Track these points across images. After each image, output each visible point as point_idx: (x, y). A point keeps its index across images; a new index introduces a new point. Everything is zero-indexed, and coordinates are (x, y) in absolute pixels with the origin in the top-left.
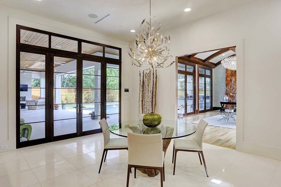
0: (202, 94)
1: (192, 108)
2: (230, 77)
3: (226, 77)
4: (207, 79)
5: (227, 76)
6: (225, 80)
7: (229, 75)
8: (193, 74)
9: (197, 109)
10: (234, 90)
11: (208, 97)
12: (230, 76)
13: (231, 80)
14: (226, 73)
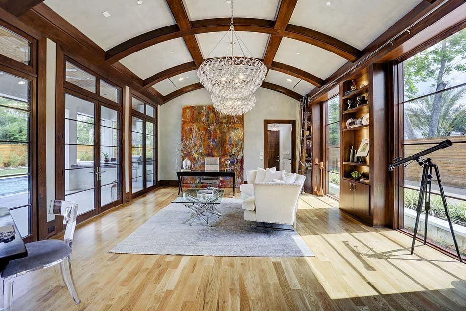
0: (137, 154)
1: (115, 190)
2: (190, 124)
3: (182, 124)
4: (148, 123)
5: (185, 122)
6: (181, 129)
7: (187, 120)
8: (118, 107)
9: (127, 190)
10: (196, 147)
11: (150, 159)
12: (189, 122)
13: (191, 130)
14: (183, 115)
